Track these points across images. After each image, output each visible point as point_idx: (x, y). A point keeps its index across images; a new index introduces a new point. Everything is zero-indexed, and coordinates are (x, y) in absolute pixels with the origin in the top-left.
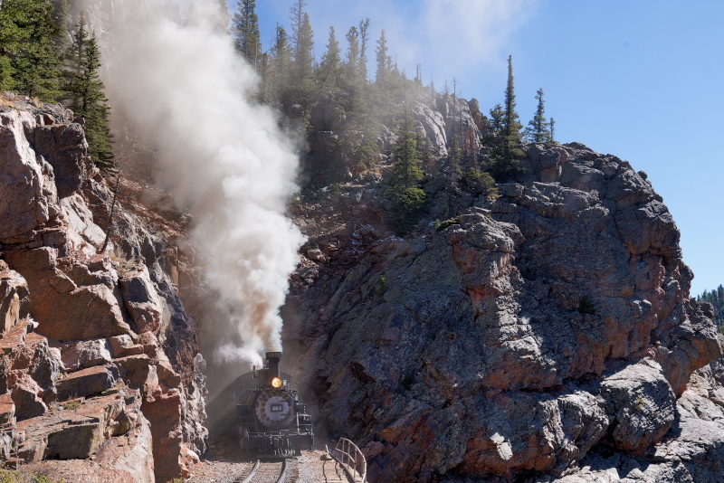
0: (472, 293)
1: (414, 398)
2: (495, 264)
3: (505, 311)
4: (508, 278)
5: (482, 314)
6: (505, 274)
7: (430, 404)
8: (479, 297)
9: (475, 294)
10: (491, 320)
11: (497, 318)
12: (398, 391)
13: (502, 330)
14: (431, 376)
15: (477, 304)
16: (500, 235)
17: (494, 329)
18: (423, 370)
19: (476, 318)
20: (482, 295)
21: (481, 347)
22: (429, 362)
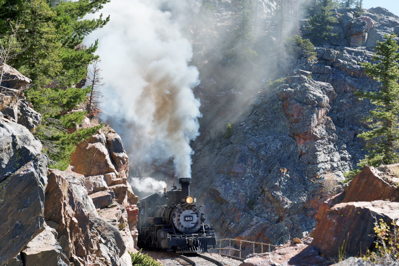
0: (297, 138)
1: (256, 215)
2: (315, 116)
3: (322, 152)
4: (324, 126)
5: (305, 154)
6: (322, 123)
7: (267, 220)
8: (302, 141)
9: (300, 139)
10: (311, 158)
11: (315, 157)
12: (245, 211)
13: (319, 166)
14: (268, 200)
15: (301, 146)
16: (318, 93)
17: (313, 166)
18: (262, 195)
19: (300, 157)
20: (305, 139)
21: (304, 178)
22: (266, 189)
